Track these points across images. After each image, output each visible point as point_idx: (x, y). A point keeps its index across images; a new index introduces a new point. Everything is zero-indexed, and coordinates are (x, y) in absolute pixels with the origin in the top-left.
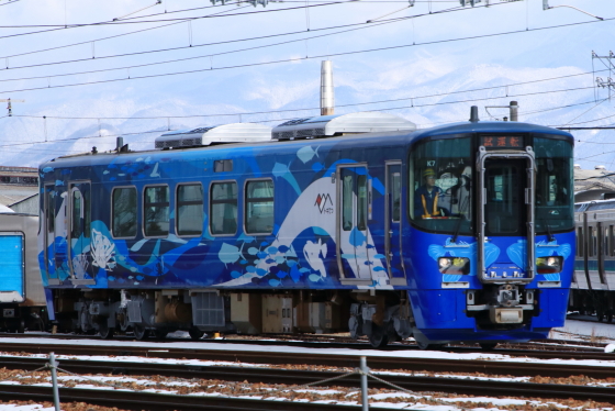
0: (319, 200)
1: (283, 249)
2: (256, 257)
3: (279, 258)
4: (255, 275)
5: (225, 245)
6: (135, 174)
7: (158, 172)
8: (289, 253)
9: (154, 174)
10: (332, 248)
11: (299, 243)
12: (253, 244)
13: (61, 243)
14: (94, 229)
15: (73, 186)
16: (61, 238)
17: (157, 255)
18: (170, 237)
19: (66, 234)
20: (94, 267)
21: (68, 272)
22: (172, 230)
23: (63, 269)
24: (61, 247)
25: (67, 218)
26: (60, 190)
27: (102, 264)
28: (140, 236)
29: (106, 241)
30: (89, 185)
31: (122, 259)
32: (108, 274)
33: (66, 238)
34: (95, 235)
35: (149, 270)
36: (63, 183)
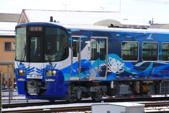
6: (137, 37)
7: (151, 37)
9: (149, 38)
13: (85, 62)
14: (110, 57)
15: (92, 39)
16: (86, 60)
17: (151, 68)
18: (159, 62)
19: (90, 58)
20: (108, 72)
21: (88, 75)
22: (160, 59)
23: (84, 73)
24: (86, 64)
25: (89, 52)
26: (84, 40)
27: (114, 72)
28: (140, 61)
29: (119, 62)
30: (106, 39)
31: (128, 69)
32: (117, 75)
33: (90, 60)
34: (111, 60)
35: (144, 73)
36: (86, 37)
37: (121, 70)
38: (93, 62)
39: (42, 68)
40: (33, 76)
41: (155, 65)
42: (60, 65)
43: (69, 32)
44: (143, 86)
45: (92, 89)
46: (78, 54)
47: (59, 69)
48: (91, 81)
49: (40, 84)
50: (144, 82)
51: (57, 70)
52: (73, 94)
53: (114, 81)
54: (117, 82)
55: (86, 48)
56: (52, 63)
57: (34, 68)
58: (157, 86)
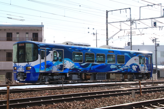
0: (135, 59)
1: (127, 66)
2: (120, 67)
3: (126, 68)
4: (119, 70)
5: (112, 65)
6: (82, 50)
7: (90, 50)
8: (128, 67)
9: (89, 51)
10: (138, 66)
11: (131, 66)
12: (120, 65)
13: (49, 62)
14: (65, 60)
15: (54, 50)
16: (49, 61)
17: (91, 66)
18: (95, 63)
19: (52, 60)
20: (64, 68)
21: (51, 69)
22: (96, 62)
23: (49, 68)
24: (50, 63)
25: (52, 57)
26: (48, 50)
27: (68, 68)
28: (84, 62)
29: (71, 63)
30: (62, 50)
31: (77, 67)
32: (70, 70)
33: (52, 61)
34: (66, 61)
35: (86, 69)
36: (50, 49)
37: (72, 67)
38: (54, 62)
39: (24, 66)
40: (20, 70)
41: (93, 65)
42: (33, 64)
43: (38, 46)
44: (87, 76)
45: (55, 77)
46: (44, 58)
47: (33, 66)
48: (54, 73)
49: (24, 74)
50: (87, 74)
51: (31, 67)
52: (44, 80)
53: (69, 73)
54: (70, 73)
55: (50, 55)
56: (29, 63)
57: (20, 66)
58: (95, 76)
